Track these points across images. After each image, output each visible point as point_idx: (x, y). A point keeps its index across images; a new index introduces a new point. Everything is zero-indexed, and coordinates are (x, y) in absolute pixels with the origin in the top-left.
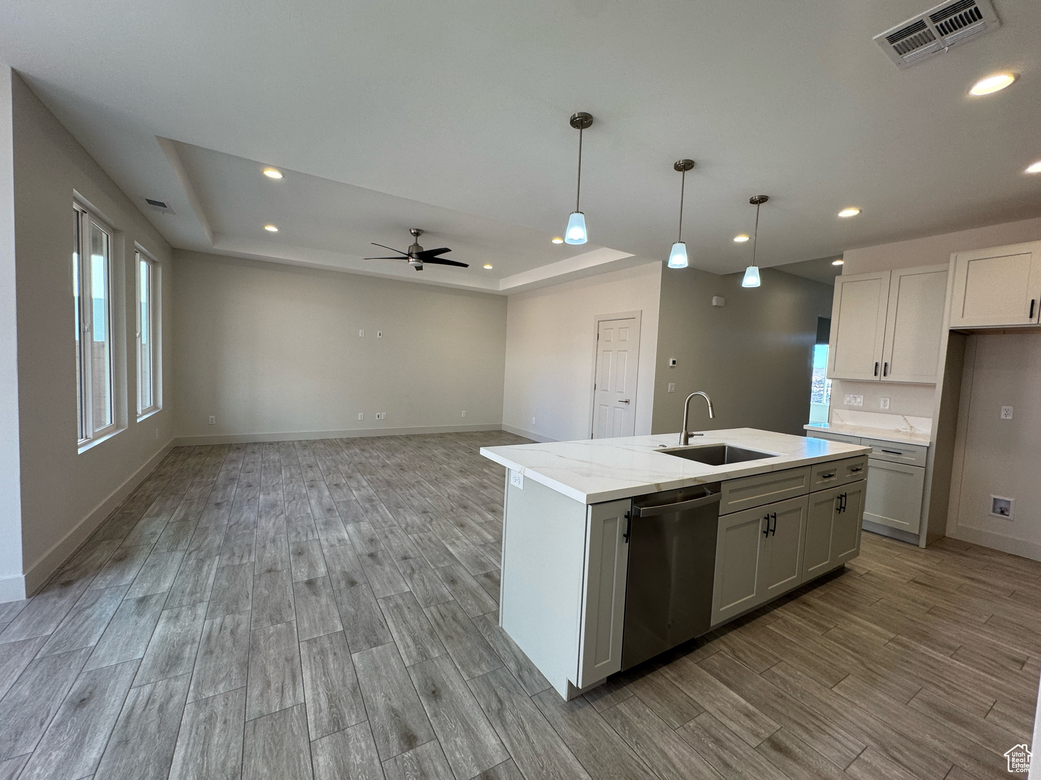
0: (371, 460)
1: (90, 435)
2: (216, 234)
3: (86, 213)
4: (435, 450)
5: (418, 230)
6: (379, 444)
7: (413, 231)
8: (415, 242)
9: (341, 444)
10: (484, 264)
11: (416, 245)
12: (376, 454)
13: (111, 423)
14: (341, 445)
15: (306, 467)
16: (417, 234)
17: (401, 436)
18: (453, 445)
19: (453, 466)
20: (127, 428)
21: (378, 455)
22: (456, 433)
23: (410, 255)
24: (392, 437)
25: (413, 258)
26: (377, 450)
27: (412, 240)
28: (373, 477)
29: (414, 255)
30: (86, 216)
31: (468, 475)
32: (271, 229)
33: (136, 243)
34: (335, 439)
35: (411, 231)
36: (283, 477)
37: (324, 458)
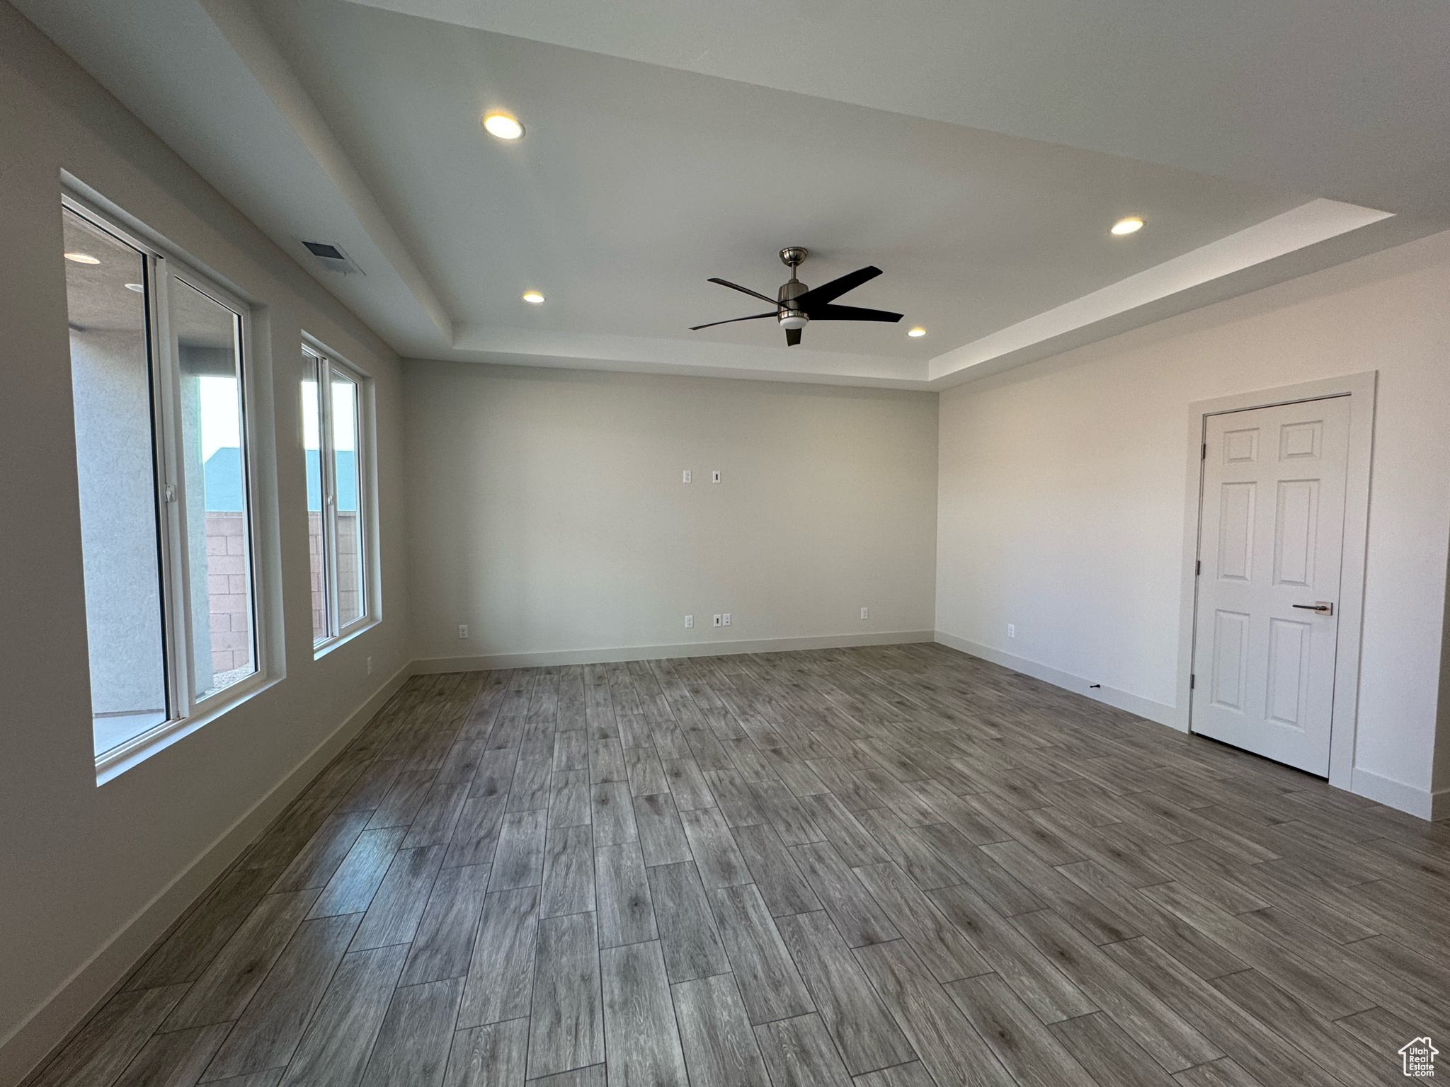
0: (713, 722)
1: (185, 712)
2: (457, 323)
3: (162, 258)
4: (828, 693)
5: (796, 249)
6: (721, 675)
7: (787, 255)
8: (790, 277)
9: (657, 672)
10: (909, 329)
11: (794, 281)
12: (719, 703)
13: (256, 670)
14: (658, 677)
15: (597, 736)
16: (795, 261)
17: (756, 654)
18: (857, 681)
19: (880, 745)
20: (285, 677)
21: (724, 707)
22: (852, 649)
23: (782, 303)
24: (742, 659)
25: (789, 309)
26: (720, 690)
27: (786, 275)
28: (721, 773)
29: (791, 304)
30: (162, 263)
31: (925, 781)
32: (534, 298)
33: (303, 331)
34: (649, 662)
35: (782, 255)
36: (555, 763)
37: (630, 712)
